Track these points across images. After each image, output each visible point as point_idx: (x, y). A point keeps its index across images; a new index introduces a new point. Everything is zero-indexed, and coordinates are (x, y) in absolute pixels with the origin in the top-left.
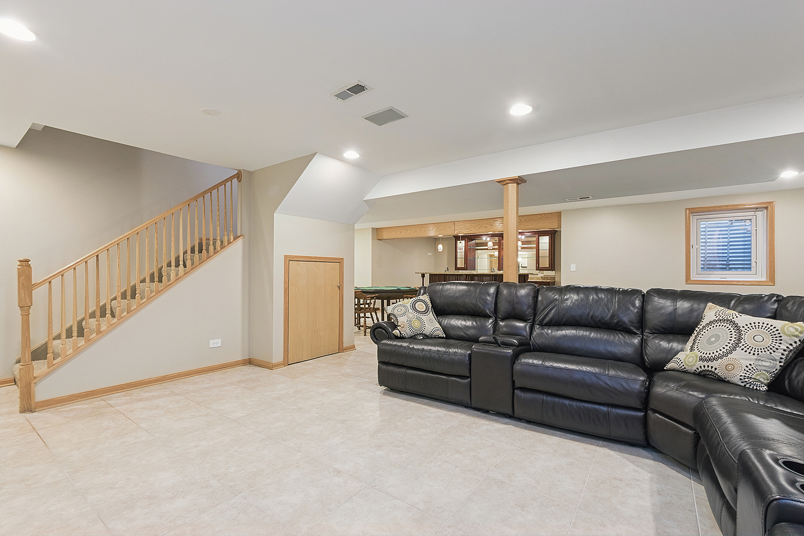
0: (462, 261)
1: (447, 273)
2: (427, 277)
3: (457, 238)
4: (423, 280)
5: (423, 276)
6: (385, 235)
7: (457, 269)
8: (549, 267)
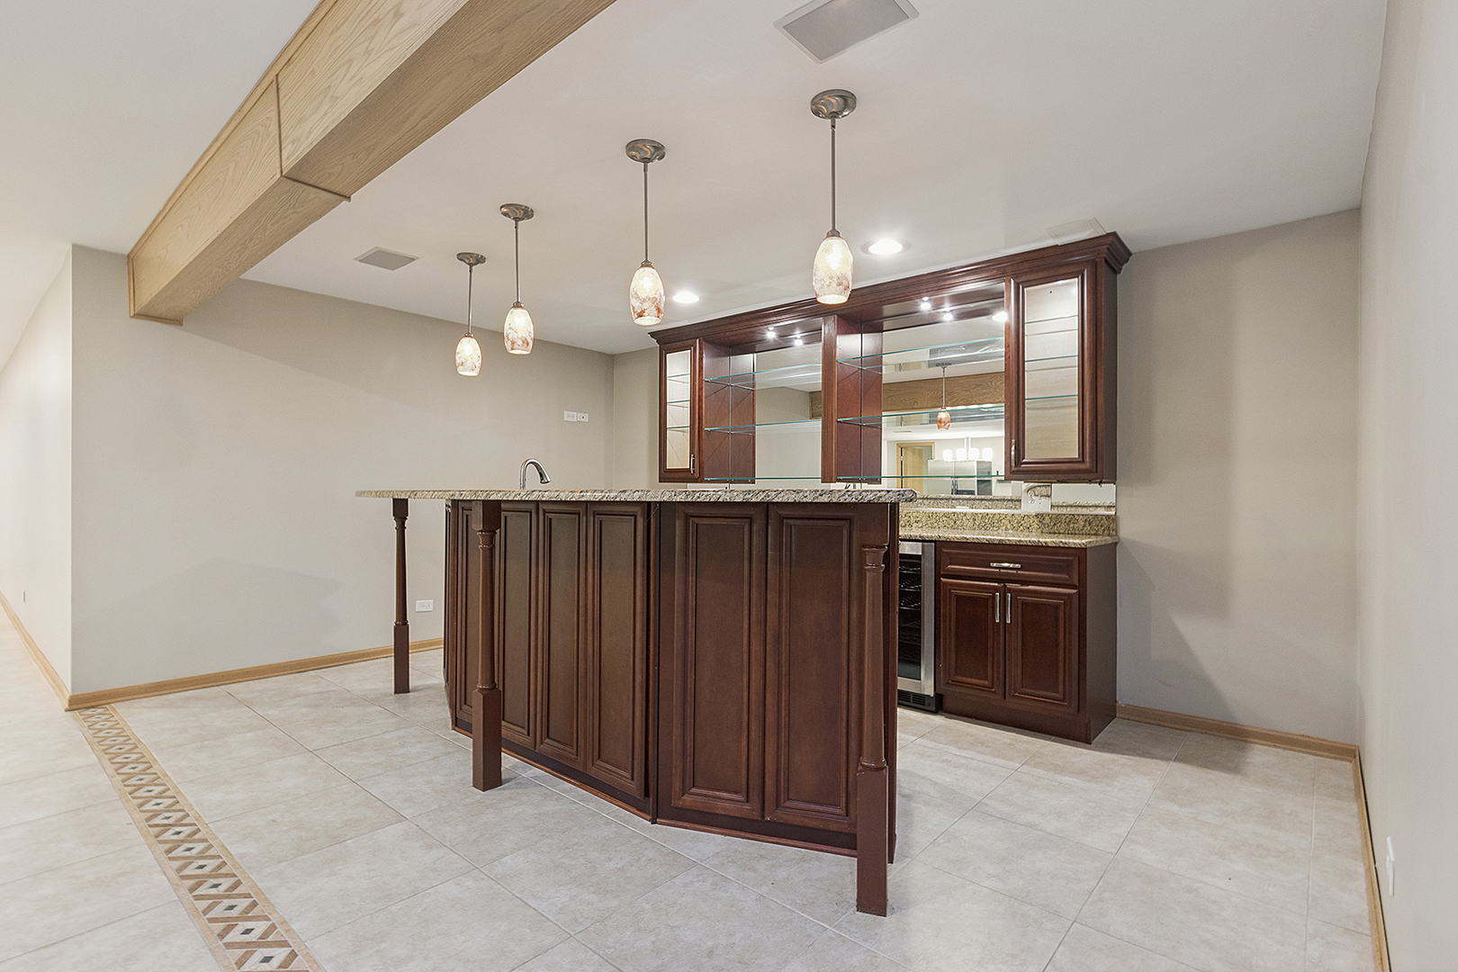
3: (667, 342)
5: (401, 509)
7: (665, 476)
8: (1083, 461)
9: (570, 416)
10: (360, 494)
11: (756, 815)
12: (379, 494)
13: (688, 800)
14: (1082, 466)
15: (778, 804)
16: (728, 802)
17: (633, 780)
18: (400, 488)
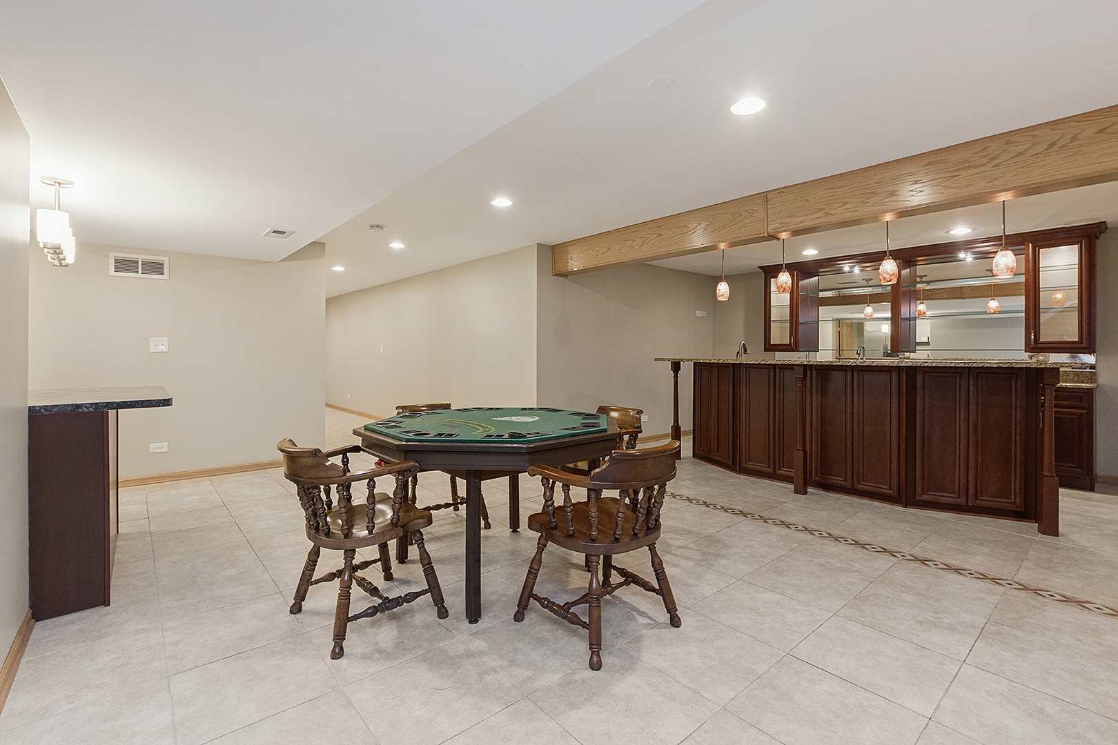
0: (782, 329)
1: (743, 359)
2: (687, 372)
3: (771, 272)
4: (676, 377)
5: (676, 366)
6: (575, 262)
7: (770, 348)
8: (1081, 343)
9: (699, 314)
10: (656, 360)
11: (964, 502)
12: (668, 360)
13: (925, 497)
14: (1081, 346)
15: (976, 498)
16: (947, 498)
17: (890, 489)
18: (677, 357)
